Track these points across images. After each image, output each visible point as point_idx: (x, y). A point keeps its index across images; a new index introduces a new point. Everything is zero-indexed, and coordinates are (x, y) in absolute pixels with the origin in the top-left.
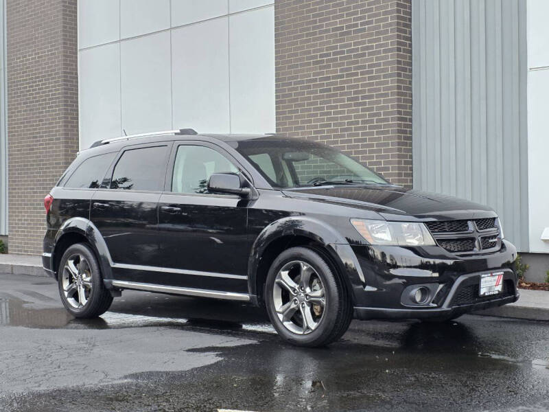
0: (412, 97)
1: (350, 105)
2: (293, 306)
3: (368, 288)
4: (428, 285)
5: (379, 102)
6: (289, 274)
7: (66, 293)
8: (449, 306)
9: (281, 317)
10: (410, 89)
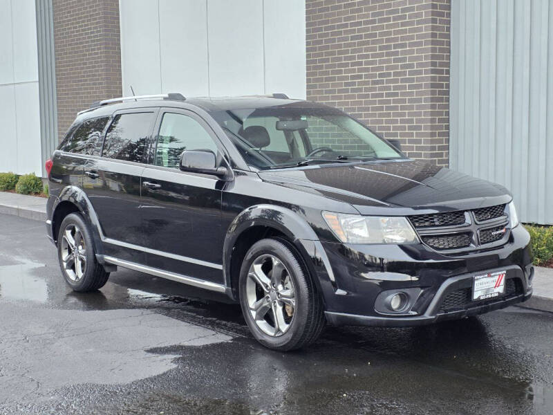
0: (450, 45)
1: (382, 55)
2: (266, 304)
3: (340, 292)
4: (407, 291)
5: (412, 52)
6: (263, 268)
7: (65, 264)
8: (432, 314)
9: (254, 314)
10: (448, 36)
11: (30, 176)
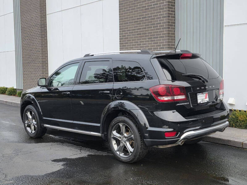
0: (175, 38)
1: (149, 41)
5: (160, 40)
10: (174, 34)
11: (12, 88)
